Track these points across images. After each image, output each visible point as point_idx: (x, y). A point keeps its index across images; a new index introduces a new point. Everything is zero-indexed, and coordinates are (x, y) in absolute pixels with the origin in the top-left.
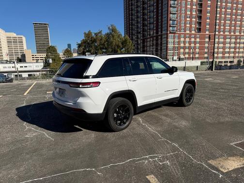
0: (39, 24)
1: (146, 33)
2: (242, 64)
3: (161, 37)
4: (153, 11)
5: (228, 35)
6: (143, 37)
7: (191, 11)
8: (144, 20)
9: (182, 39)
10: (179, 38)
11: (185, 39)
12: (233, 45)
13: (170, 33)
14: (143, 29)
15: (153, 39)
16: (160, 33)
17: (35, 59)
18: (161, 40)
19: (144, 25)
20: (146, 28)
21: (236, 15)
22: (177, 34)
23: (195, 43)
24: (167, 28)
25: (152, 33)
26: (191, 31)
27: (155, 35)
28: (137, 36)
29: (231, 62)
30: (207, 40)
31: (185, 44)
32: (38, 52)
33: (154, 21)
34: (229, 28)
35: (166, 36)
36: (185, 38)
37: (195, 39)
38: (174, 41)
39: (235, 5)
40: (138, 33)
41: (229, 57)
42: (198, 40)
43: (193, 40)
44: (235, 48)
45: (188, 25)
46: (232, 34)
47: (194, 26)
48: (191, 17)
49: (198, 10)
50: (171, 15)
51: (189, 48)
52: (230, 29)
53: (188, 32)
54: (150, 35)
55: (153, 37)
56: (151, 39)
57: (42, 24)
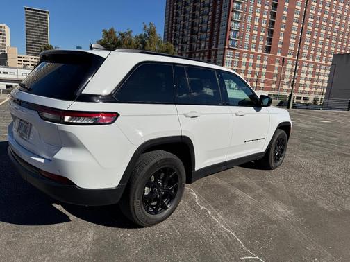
0: (34, 10)
1: (195, 45)
2: (319, 103)
3: (216, 53)
4: (208, 15)
5: (305, 62)
6: (190, 50)
7: (260, 21)
8: (193, 25)
9: (244, 60)
10: (240, 57)
11: (248, 60)
12: (310, 76)
13: (229, 49)
14: (192, 38)
15: (204, 54)
16: (214, 47)
17: (22, 62)
18: (215, 57)
19: (192, 33)
20: (195, 37)
21: (319, 35)
22: (239, 51)
23: (261, 67)
24: (225, 41)
25: (203, 45)
26: (256, 50)
27: (207, 48)
28: (182, 47)
29: (305, 99)
30: (277, 65)
31: (247, 67)
32: (28, 54)
33: (208, 29)
34: (307, 51)
35: (222, 52)
36: (248, 58)
37: (262, 62)
38: (233, 61)
39: (318, 22)
40: (183, 42)
41: (303, 92)
42: (265, 63)
43: (258, 62)
44: (312, 80)
45: (254, 41)
46: (311, 60)
47: (261, 42)
48: (259, 30)
49: (270, 21)
50: (233, 23)
51: (253, 73)
52: (309, 53)
53: (253, 50)
54: (200, 48)
55: (204, 51)
56: (202, 54)
57: (39, 11)
